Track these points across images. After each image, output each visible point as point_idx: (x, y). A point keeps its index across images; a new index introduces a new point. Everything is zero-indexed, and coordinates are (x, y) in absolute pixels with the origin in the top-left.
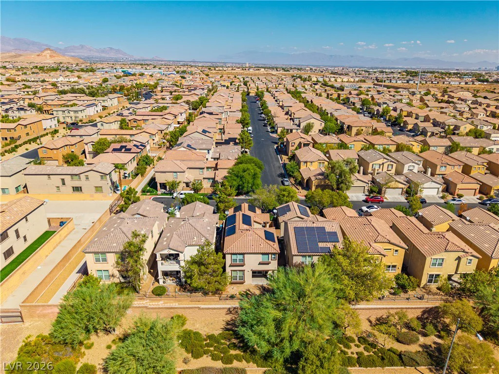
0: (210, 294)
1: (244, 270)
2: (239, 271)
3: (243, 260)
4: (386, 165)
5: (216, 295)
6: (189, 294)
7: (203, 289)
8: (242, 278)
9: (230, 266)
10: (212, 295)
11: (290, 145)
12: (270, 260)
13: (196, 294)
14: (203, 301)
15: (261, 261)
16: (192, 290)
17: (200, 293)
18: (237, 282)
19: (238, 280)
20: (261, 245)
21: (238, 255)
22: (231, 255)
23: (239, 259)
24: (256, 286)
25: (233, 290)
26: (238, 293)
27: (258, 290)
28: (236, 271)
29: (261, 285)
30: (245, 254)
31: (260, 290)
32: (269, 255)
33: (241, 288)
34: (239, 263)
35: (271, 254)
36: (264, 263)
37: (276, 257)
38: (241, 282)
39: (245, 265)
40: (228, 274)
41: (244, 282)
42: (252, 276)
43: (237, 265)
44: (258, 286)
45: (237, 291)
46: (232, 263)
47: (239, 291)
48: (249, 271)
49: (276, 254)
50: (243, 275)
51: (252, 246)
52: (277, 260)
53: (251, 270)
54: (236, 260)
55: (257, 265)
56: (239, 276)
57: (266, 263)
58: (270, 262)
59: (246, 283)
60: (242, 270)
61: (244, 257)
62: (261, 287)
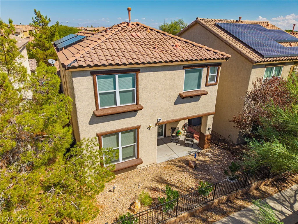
1: (138, 128)
2: (125, 131)
3: (135, 95)
8: (135, 151)
9: (96, 118)
12: (203, 88)
15: (182, 90)
18: (121, 167)
19: (121, 161)
20: (176, 46)
21: (117, 76)
22: (91, 78)
23: (120, 92)
24: (169, 164)
25: (117, 196)
26: (137, 201)
27: (182, 172)
28: (115, 133)
29: (179, 159)
30: (139, 70)
31: (188, 171)
32: (203, 69)
33: (137, 180)
34: (121, 104)
35: (208, 66)
36: (190, 94)
37: (216, 74)
38: (131, 165)
39: (139, 111)
40: (89, 150)
41: (139, 162)
42: (158, 140)
43: (118, 113)
44: (176, 163)
45: (132, 196)
46: (100, 108)
47: (138, 194)
48: (149, 128)
49: (219, 66)
50: (135, 142)
51: (154, 48)
52: (217, 86)
53: (158, 122)
54: (113, 95)
55: (171, 106)
56: (122, 148)
57: (195, 93)
58: (204, 91)
59: (143, 163)
60: (131, 127)
61: (136, 84)
62: (184, 165)
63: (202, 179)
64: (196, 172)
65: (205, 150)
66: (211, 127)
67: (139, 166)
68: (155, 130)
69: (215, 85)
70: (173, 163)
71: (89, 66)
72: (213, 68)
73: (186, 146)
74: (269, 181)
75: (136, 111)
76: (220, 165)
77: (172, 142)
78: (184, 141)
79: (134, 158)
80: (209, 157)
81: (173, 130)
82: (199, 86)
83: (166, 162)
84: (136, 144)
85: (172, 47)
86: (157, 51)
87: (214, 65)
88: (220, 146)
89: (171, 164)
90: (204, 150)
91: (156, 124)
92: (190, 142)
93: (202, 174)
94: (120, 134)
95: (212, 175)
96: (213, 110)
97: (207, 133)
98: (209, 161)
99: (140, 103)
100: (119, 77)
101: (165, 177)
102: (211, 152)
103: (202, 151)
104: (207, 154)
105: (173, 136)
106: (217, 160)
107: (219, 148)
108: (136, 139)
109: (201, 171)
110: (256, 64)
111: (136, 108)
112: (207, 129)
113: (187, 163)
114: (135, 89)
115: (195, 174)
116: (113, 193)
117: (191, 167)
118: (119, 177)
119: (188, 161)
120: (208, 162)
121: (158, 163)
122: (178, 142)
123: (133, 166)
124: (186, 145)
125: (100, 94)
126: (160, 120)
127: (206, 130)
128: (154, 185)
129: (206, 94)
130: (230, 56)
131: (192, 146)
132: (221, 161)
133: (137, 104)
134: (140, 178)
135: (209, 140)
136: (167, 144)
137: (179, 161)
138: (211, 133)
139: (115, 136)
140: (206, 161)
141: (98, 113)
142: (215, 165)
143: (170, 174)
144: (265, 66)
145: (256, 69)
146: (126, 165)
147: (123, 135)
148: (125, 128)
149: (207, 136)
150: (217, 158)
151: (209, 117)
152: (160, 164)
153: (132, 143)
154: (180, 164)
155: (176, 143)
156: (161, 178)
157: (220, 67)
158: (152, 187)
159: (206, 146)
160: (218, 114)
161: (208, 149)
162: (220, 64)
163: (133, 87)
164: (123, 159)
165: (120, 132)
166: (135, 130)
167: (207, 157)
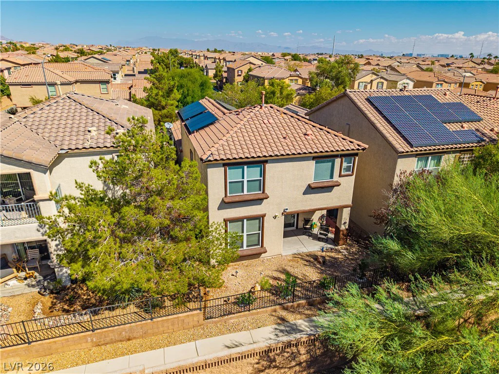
0: (168, 303)
1: (263, 216)
2: (250, 218)
3: (261, 184)
4: (375, 83)
5: (191, 305)
6: (86, 318)
7: (138, 291)
8: (259, 239)
9: (225, 204)
10: (175, 306)
11: (236, 74)
12: (336, 178)
13: (118, 312)
14: (145, 335)
15: (311, 181)
16: (101, 302)
17: (132, 308)
18: (245, 253)
19: (245, 247)
20: (308, 135)
21: (245, 167)
22: (223, 169)
23: (248, 181)
24: (296, 257)
25: (239, 280)
26: (257, 285)
27: (308, 267)
28: (241, 220)
29: (308, 254)
30: (266, 162)
31: (314, 265)
32: (336, 160)
33: (260, 269)
34: (247, 192)
35: (342, 156)
36: (320, 185)
37: (352, 165)
38: (254, 252)
39: (265, 200)
40: (218, 232)
41: (262, 250)
42: (284, 232)
43: (244, 201)
44: (303, 257)
45: (253, 282)
46: (228, 195)
47: (259, 280)
48: (275, 217)
49: (355, 157)
50: (259, 230)
51: (284, 138)
52: (354, 176)
53: (284, 211)
54: (241, 183)
55: (300, 196)
56: (247, 235)
57: (326, 184)
58: (337, 182)
59: (267, 252)
60: (257, 215)
61: (263, 173)
62: (312, 260)
63: (328, 275)
64: (323, 268)
65: (341, 247)
66: (348, 221)
67: (263, 255)
68: (282, 220)
69: (351, 175)
70: (300, 256)
71: (222, 160)
72: (348, 158)
73: (319, 241)
74: (404, 285)
75: (262, 199)
76: (353, 264)
77: (304, 235)
78: (317, 235)
79: (258, 247)
80: (342, 255)
81: (307, 221)
82: (332, 177)
83: (293, 255)
84: (261, 232)
85: (303, 136)
86: (287, 141)
87: (349, 156)
88: (361, 244)
89: (298, 258)
90: (339, 247)
91: (282, 214)
92: (324, 237)
93: (329, 271)
94: (245, 220)
95: (340, 272)
96: (350, 203)
97: (343, 227)
98: (342, 258)
99: (266, 192)
100: (247, 167)
101: (289, 269)
102: (347, 249)
103: (337, 247)
104: (342, 251)
105: (306, 228)
106: (351, 259)
107: (359, 246)
108: (262, 228)
109: (329, 267)
110: (402, 154)
111: (261, 196)
112: (343, 222)
113: (316, 258)
114: (262, 178)
115: (322, 270)
116: (235, 277)
117: (319, 262)
118: (242, 264)
119: (317, 256)
120: (340, 259)
121: (283, 254)
122: (311, 235)
123: (256, 254)
124: (320, 239)
125: (230, 182)
126: (287, 209)
127: (341, 224)
128: (276, 274)
129: (339, 186)
130: (367, 146)
131: (326, 241)
132: (357, 259)
133: (263, 192)
134: (263, 267)
135: (345, 236)
136: (298, 237)
137: (307, 255)
138: (347, 227)
139: (241, 223)
140: (339, 258)
141: (226, 200)
142: (347, 263)
143: (295, 266)
144: (416, 155)
145: (403, 159)
146: (250, 253)
147: (248, 222)
148: (251, 216)
149: (342, 231)
150: (353, 256)
151: (344, 209)
152: (286, 256)
153: (256, 231)
154: (307, 258)
155: (309, 236)
156: (285, 270)
157: (357, 158)
158: (274, 276)
159: (341, 242)
160: (355, 207)
161: (344, 246)
162: (357, 154)
163: (261, 177)
164: (247, 246)
165: (245, 219)
166: (260, 218)
167: (341, 254)
